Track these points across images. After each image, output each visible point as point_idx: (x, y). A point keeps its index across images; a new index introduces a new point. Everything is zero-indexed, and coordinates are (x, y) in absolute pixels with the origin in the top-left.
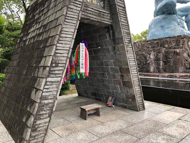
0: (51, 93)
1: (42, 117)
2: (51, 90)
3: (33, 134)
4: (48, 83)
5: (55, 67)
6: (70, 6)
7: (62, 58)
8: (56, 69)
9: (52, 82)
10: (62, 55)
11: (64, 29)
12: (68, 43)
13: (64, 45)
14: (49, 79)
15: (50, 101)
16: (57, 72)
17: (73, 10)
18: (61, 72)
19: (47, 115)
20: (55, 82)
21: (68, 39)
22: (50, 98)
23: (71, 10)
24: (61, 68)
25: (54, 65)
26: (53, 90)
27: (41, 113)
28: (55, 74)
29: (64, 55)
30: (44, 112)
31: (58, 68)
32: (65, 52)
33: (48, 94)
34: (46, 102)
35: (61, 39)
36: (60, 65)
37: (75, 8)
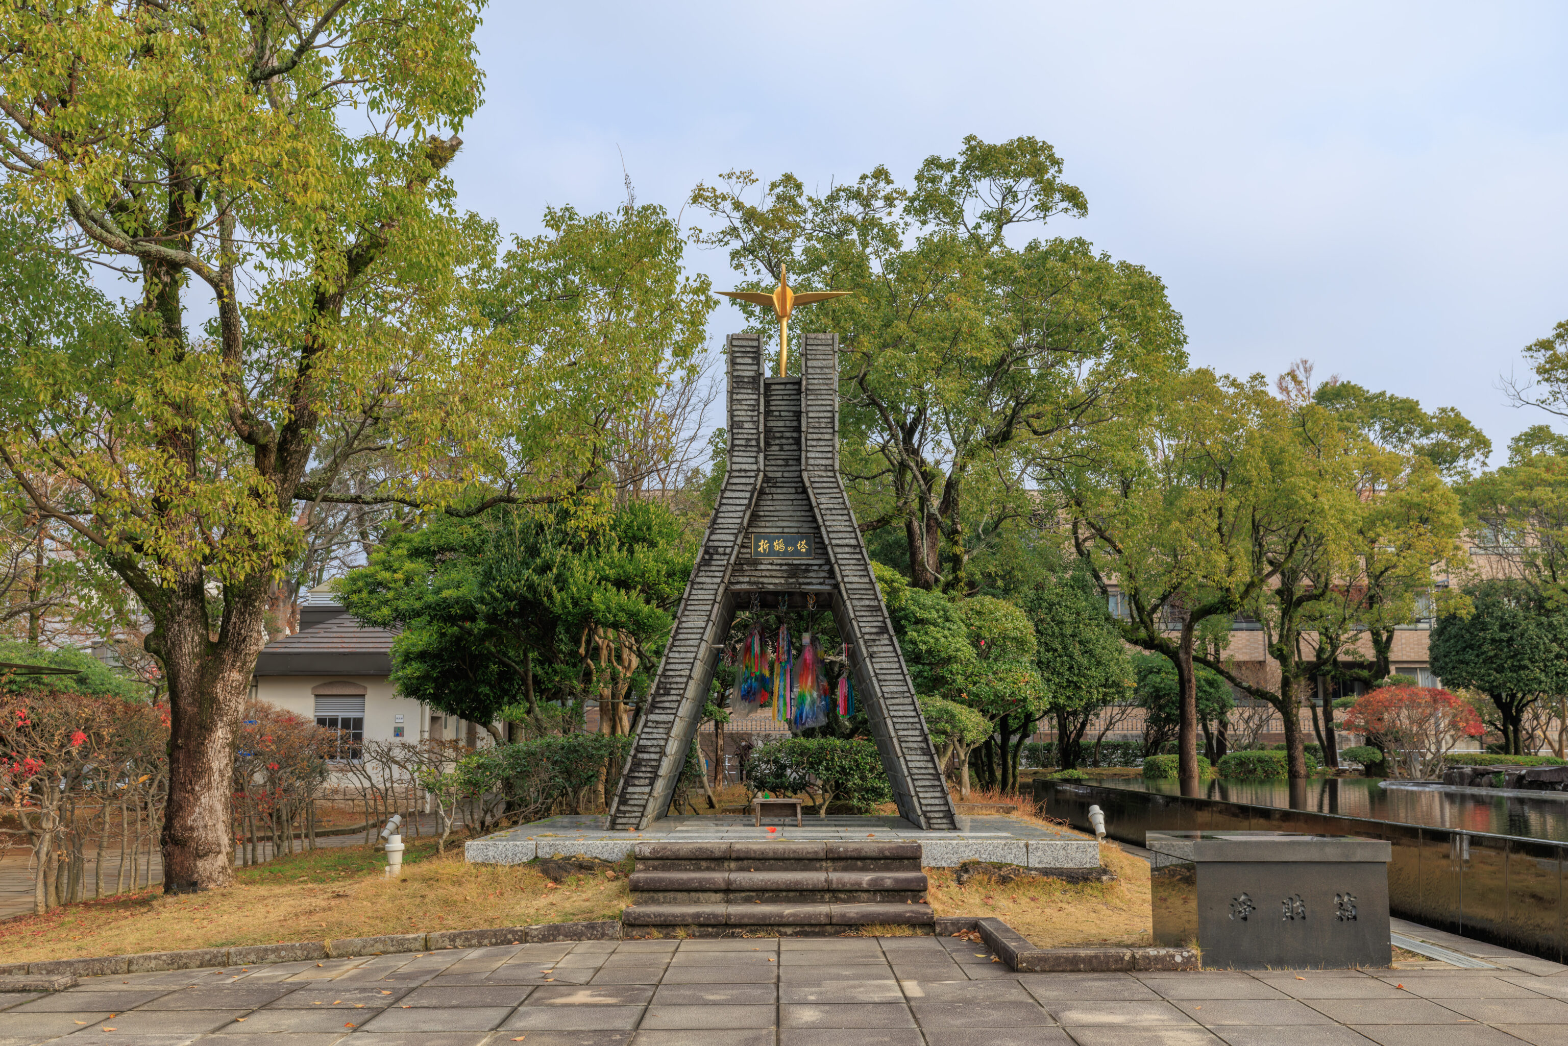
0: (655, 742)
1: (637, 782)
2: (655, 736)
3: (622, 808)
4: (650, 724)
5: (664, 695)
6: (698, 580)
7: (679, 680)
8: (665, 698)
9: (657, 722)
10: (678, 673)
11: (684, 625)
12: (692, 649)
13: (682, 655)
14: (652, 717)
15: (653, 756)
16: (667, 705)
17: (705, 586)
18: (675, 705)
19: (647, 781)
20: (664, 723)
21: (691, 642)
22: (652, 749)
23: (700, 586)
24: (674, 698)
25: (662, 691)
26: (658, 736)
27: (636, 774)
28: (664, 708)
29: (682, 673)
30: (641, 775)
31: (670, 698)
32: (685, 666)
33: (649, 743)
34: (646, 756)
35: (676, 643)
36: (673, 692)
37: (708, 580)
